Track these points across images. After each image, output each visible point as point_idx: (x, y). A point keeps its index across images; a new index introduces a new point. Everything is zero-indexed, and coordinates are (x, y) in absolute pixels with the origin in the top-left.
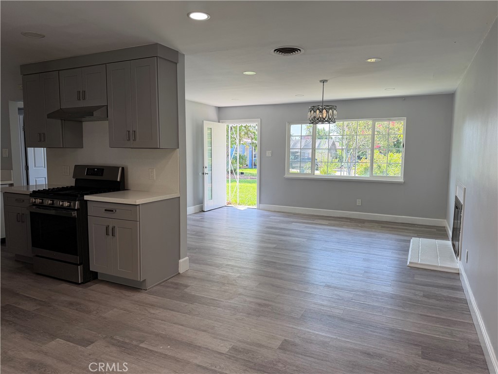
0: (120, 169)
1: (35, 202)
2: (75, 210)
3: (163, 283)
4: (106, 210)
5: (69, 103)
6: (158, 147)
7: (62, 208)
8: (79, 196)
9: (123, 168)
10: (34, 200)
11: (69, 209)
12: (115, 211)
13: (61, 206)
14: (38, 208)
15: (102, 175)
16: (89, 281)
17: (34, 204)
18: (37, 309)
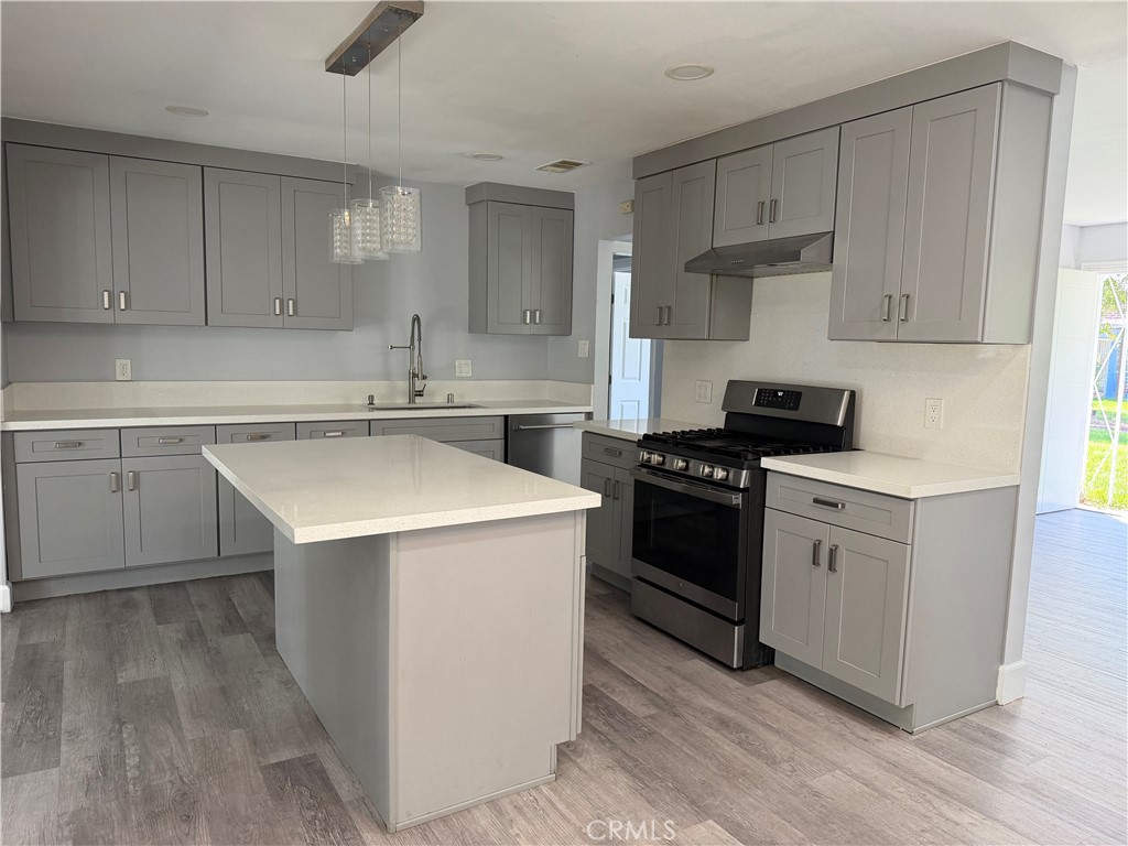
0: (846, 394)
1: (649, 460)
2: (739, 490)
3: (955, 725)
4: (816, 501)
5: (736, 232)
6: (979, 340)
7: (709, 481)
8: (750, 456)
9: (853, 394)
10: (646, 456)
11: (723, 485)
12: (843, 506)
13: (707, 476)
14: (652, 473)
15: (796, 408)
16: (755, 667)
17: (646, 465)
18: (651, 716)
